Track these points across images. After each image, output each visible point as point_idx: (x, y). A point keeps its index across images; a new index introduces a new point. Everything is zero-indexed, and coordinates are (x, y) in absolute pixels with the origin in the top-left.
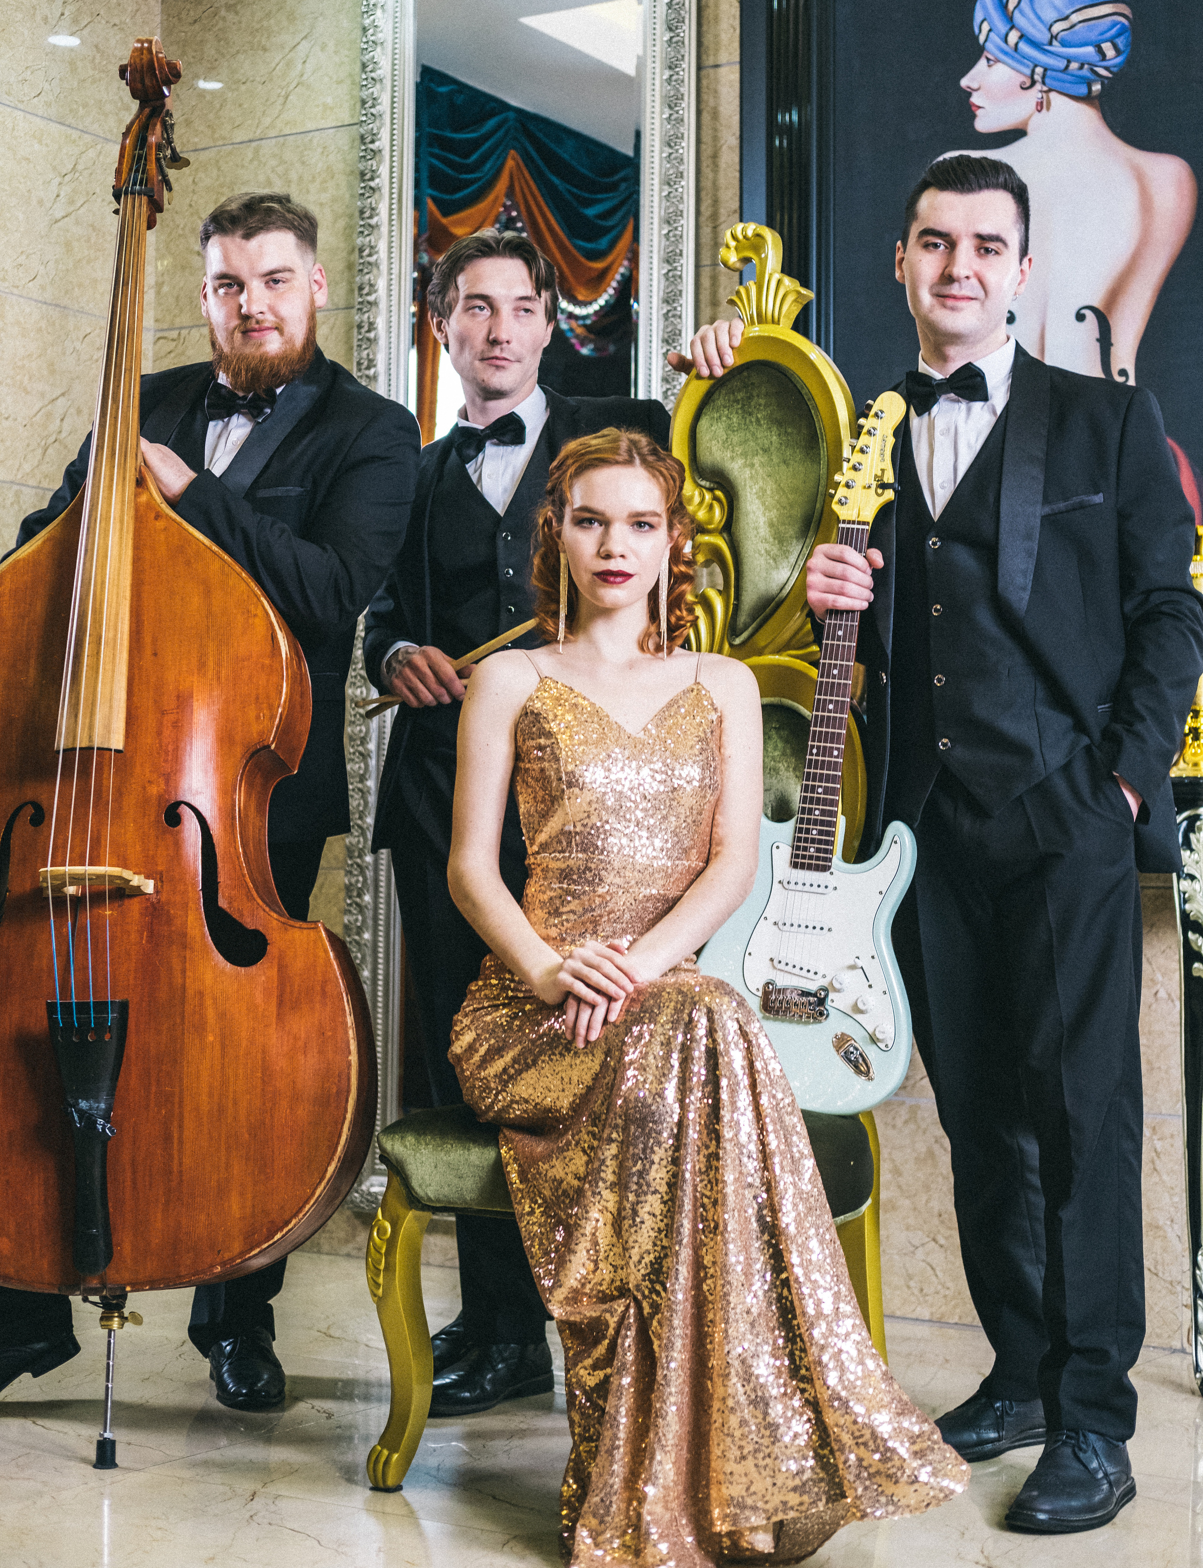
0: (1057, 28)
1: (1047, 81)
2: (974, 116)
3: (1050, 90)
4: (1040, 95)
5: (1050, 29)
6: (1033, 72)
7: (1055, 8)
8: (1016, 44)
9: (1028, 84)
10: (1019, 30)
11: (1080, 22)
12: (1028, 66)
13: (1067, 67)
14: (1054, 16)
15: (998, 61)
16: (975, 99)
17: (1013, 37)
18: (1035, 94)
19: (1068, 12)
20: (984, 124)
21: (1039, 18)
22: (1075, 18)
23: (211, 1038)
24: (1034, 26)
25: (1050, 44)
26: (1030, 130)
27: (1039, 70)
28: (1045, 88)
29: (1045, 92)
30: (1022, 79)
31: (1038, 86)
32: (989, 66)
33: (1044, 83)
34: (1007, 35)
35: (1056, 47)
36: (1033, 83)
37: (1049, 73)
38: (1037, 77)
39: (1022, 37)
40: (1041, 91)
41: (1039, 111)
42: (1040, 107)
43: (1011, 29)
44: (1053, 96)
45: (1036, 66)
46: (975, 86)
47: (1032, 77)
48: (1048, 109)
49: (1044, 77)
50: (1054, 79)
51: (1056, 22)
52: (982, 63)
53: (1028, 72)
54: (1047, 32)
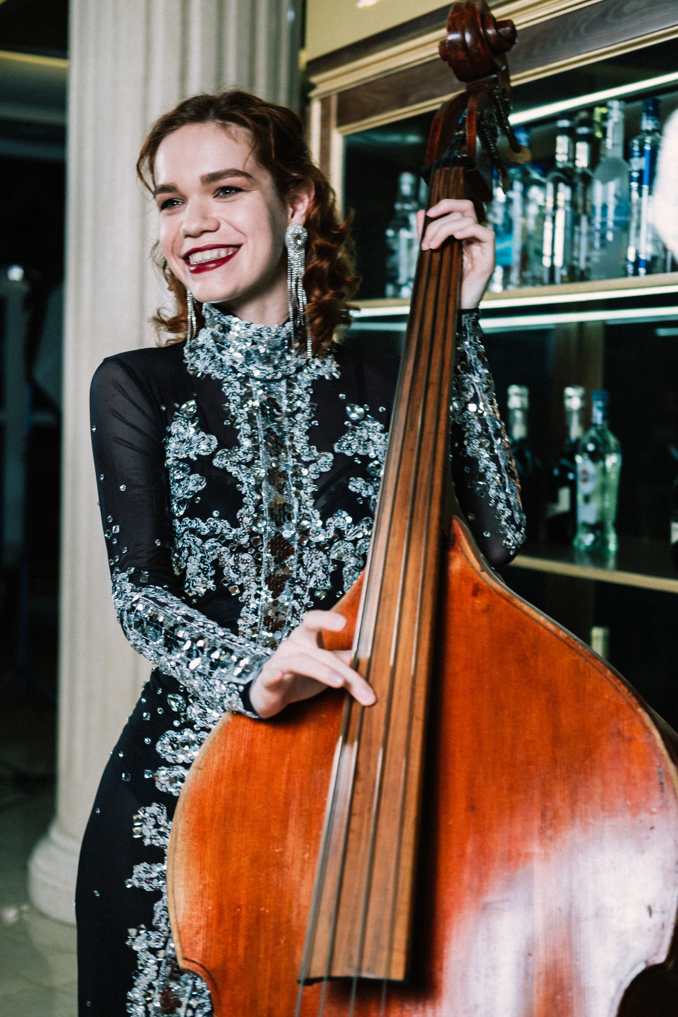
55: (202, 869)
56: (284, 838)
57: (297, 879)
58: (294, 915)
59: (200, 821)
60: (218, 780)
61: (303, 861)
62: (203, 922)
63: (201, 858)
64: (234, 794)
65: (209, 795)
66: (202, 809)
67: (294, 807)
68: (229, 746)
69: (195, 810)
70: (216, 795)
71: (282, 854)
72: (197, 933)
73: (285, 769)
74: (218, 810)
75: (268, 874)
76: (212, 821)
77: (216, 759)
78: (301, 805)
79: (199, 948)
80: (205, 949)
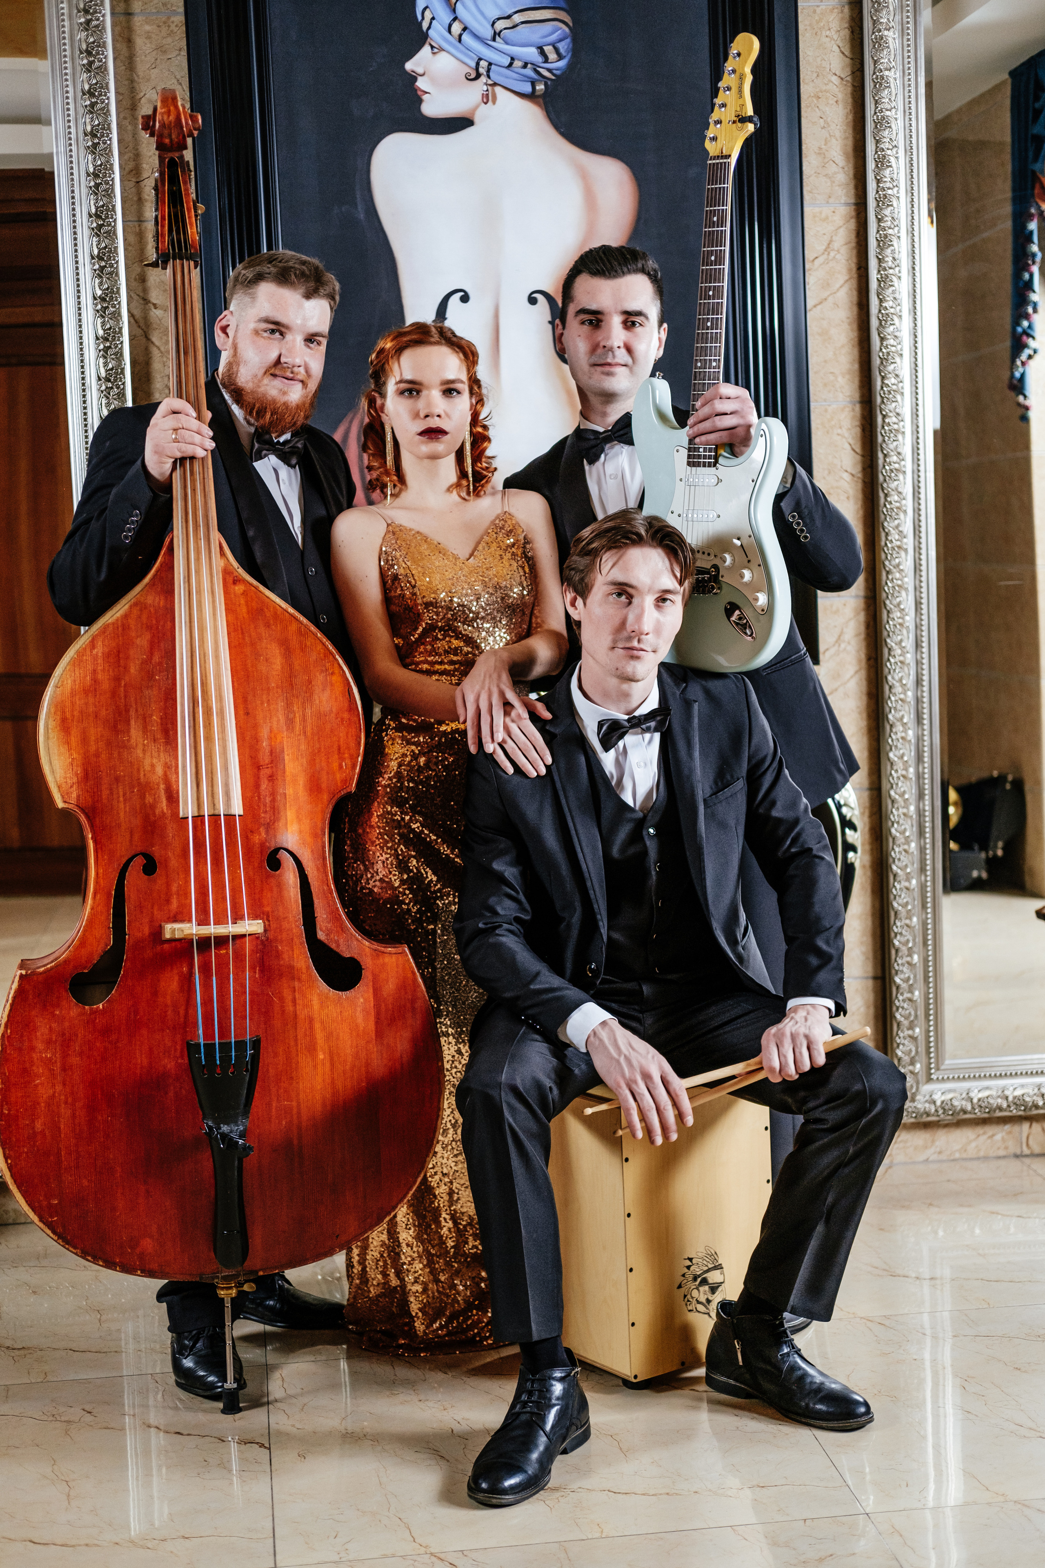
0: (500, 25)
1: (491, 74)
2: (420, 101)
3: (495, 84)
4: (485, 88)
5: (493, 25)
6: (478, 64)
7: (497, 5)
8: (460, 36)
9: (473, 76)
10: (460, 21)
11: (523, 23)
12: (472, 58)
13: (511, 65)
14: (496, 14)
15: (441, 49)
16: (421, 84)
17: (456, 28)
18: (480, 86)
19: (510, 12)
20: (431, 108)
21: (482, 14)
22: (517, 18)
23: (321, 1056)
24: (476, 20)
25: (494, 40)
26: (476, 120)
27: (483, 64)
28: (490, 82)
29: (490, 85)
30: (469, 70)
31: (483, 79)
32: (434, 53)
33: (489, 77)
34: (450, 26)
35: (499, 44)
36: (478, 76)
37: (493, 67)
38: (481, 70)
39: (465, 29)
40: (486, 84)
41: (486, 103)
42: (486, 99)
43: (455, 19)
44: (498, 89)
45: (480, 59)
46: (420, 70)
47: (477, 69)
48: (494, 102)
49: (488, 71)
50: (500, 74)
51: (499, 19)
52: (426, 49)
53: (473, 65)
54: (490, 27)
55: (70, 749)
56: (128, 731)
57: (141, 755)
58: (142, 775)
59: (64, 720)
60: (73, 694)
61: (144, 745)
62: (75, 780)
63: (68, 743)
64: (86, 704)
65: (68, 704)
66: (63, 712)
67: (132, 713)
68: (77, 673)
69: (59, 713)
70: (73, 704)
71: (129, 741)
72: (71, 787)
73: (122, 689)
74: (76, 713)
75: (119, 752)
76: (72, 720)
77: (69, 681)
78: (137, 710)
79: (74, 795)
80: (78, 796)
